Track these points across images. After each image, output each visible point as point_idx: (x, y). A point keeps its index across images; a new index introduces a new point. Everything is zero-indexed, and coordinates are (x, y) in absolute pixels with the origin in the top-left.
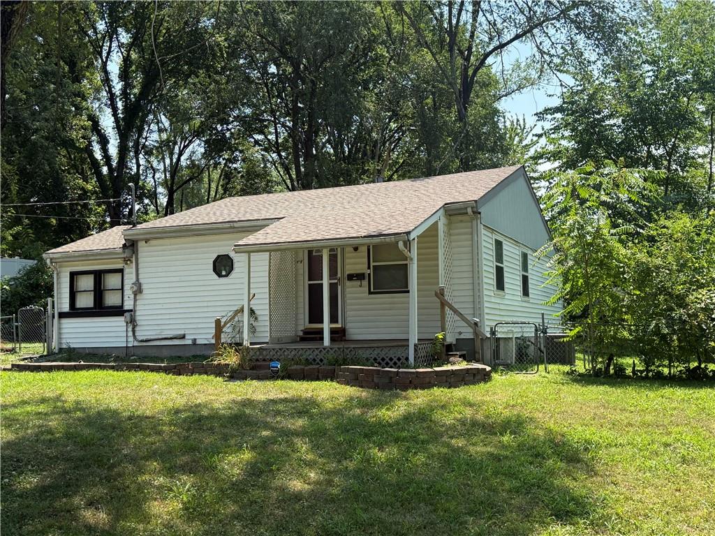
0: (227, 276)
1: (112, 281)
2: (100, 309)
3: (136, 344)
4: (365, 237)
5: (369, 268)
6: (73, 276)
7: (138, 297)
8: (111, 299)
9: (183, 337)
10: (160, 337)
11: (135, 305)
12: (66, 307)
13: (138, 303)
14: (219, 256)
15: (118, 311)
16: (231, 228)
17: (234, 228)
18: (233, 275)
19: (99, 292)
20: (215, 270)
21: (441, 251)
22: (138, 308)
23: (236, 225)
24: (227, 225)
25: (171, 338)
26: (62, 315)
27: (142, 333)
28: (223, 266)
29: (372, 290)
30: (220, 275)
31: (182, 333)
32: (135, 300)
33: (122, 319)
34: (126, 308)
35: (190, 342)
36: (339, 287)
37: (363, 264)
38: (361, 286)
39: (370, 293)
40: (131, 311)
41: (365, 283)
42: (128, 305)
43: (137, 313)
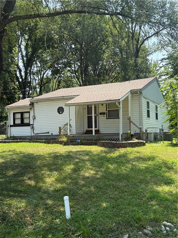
0: (62, 113)
1: (26, 115)
2: (23, 124)
3: (34, 135)
4: (106, 101)
5: (107, 111)
6: (14, 114)
7: (34, 120)
8: (26, 121)
9: (48, 133)
10: (41, 133)
11: (33, 123)
12: (12, 124)
13: (34, 122)
14: (59, 107)
15: (28, 125)
16: (63, 98)
17: (64, 98)
18: (64, 113)
19: (22, 119)
20: (58, 112)
21: (129, 105)
22: (34, 124)
23: (64, 97)
24: (62, 98)
25: (45, 133)
26: (11, 126)
27: (36, 132)
28: (60, 110)
29: (108, 118)
30: (60, 113)
31: (48, 131)
32: (34, 121)
33: (29, 127)
34: (31, 124)
35: (51, 134)
36: (97, 117)
37: (104, 109)
38: (104, 116)
39: (107, 119)
40: (32, 125)
41: (105, 115)
42: (31, 123)
43: (34, 125)
